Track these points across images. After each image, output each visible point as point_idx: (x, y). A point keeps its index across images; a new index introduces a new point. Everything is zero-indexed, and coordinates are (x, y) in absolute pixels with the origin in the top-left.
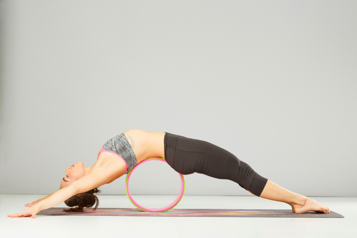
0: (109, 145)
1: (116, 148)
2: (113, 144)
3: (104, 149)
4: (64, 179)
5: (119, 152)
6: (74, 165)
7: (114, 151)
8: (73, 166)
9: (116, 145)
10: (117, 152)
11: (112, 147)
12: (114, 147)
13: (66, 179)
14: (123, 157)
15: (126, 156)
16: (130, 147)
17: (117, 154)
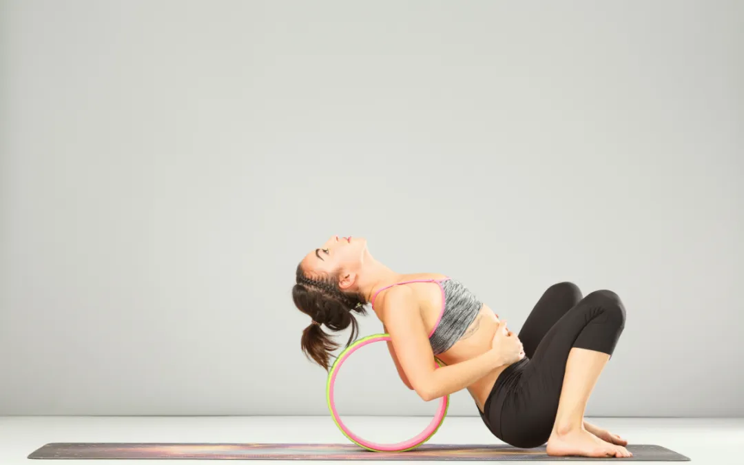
0: (454, 291)
1: (453, 308)
2: (459, 299)
3: (444, 286)
4: (317, 251)
5: (447, 317)
6: (352, 240)
7: (448, 307)
8: (349, 240)
9: (460, 306)
10: (446, 313)
11: (454, 298)
12: (456, 303)
13: (321, 253)
14: (439, 328)
15: (441, 333)
16: (462, 333)
17: (442, 315)
